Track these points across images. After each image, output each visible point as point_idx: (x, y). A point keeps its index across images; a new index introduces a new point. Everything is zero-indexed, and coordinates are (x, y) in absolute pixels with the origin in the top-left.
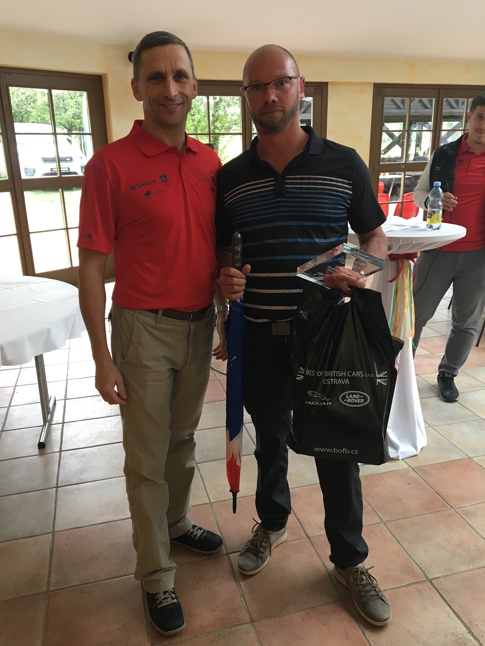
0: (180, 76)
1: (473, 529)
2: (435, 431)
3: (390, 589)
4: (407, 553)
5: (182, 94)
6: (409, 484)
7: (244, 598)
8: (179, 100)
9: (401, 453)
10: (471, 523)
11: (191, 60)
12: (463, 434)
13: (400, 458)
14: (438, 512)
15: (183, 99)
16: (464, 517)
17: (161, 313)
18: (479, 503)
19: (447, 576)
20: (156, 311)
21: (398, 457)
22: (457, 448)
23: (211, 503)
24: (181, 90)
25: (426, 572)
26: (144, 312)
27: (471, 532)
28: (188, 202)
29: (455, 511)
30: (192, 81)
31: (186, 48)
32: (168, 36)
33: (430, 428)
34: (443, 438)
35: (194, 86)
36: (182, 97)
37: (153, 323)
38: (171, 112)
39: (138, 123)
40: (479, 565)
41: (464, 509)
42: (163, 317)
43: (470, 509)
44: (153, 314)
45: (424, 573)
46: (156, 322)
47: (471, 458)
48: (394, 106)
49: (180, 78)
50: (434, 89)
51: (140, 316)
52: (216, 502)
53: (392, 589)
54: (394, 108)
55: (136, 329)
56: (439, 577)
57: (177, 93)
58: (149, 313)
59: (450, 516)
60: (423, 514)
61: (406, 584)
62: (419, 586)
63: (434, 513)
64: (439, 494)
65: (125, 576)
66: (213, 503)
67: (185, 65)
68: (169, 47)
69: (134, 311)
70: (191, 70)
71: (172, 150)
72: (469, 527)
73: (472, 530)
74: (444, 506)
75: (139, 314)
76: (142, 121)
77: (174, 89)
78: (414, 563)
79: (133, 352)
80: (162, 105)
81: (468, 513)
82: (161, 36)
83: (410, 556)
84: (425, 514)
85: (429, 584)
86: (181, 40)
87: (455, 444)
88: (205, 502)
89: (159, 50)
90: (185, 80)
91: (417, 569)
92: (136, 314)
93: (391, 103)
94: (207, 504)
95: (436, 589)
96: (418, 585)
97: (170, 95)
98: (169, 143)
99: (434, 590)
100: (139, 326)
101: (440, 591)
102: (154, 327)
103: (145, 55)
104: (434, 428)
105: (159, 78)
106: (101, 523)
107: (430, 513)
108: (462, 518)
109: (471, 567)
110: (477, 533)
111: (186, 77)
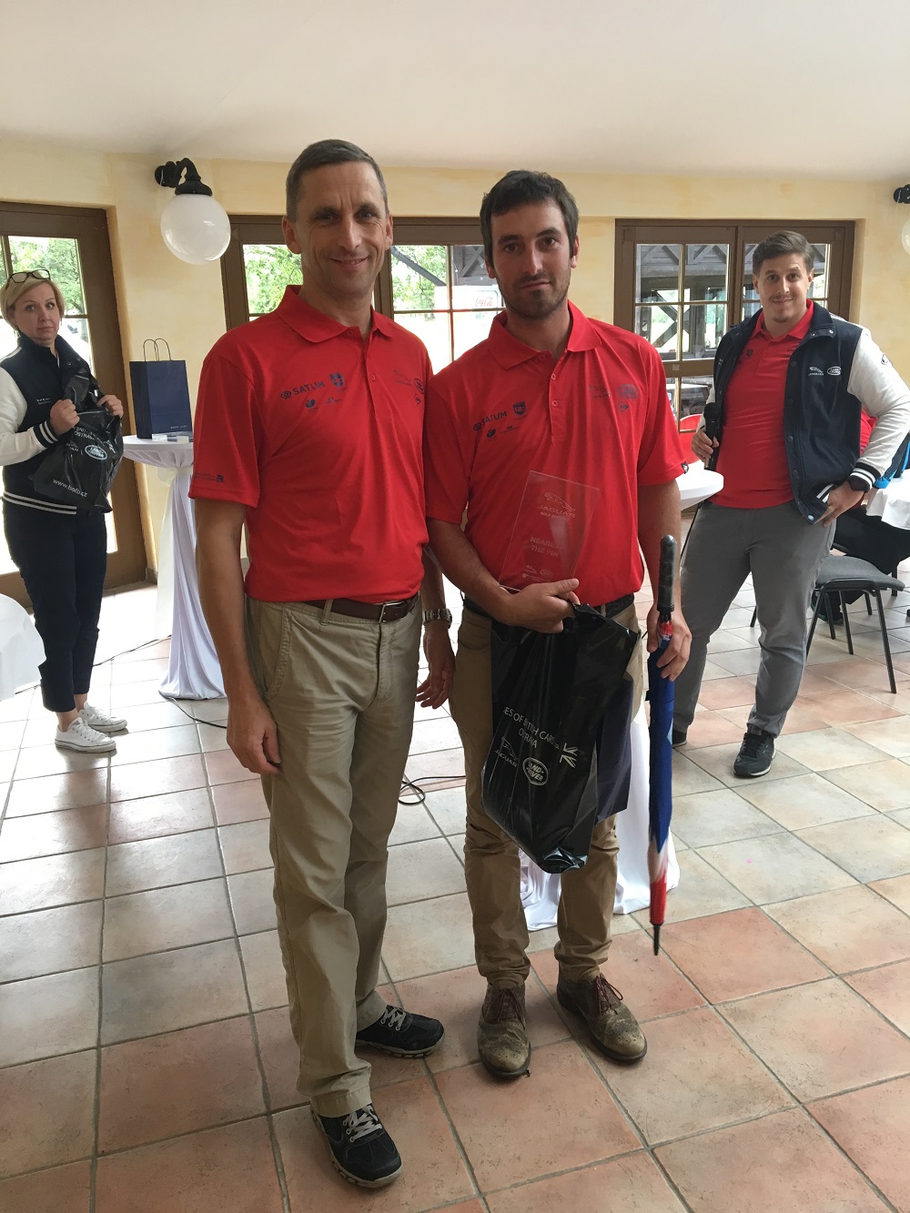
0: (365, 213)
1: (746, 1044)
2: (698, 857)
3: (571, 1170)
4: (615, 1097)
5: (369, 243)
6: (636, 961)
7: (288, 1200)
8: (363, 252)
9: (626, 901)
10: (742, 1033)
11: (383, 186)
12: (749, 862)
13: (625, 912)
14: (683, 1013)
15: (371, 252)
16: (731, 1021)
17: (329, 606)
18: (763, 994)
19: (685, 1138)
20: (320, 604)
21: (622, 909)
22: (735, 887)
23: (252, 1013)
24: (367, 236)
25: (645, 1134)
26: (299, 605)
27: (740, 1051)
28: (377, 419)
29: (716, 1010)
30: (384, 222)
31: (375, 167)
32: (346, 148)
33: (691, 852)
34: (711, 870)
35: (388, 231)
36: (369, 249)
37: (316, 624)
38: (350, 273)
39: (292, 290)
40: (748, 1115)
41: (734, 1005)
42: (333, 614)
43: (744, 1005)
44: (315, 609)
45: (642, 1136)
46: (321, 622)
47: (758, 906)
48: (669, 260)
49: (366, 216)
50: (727, 227)
51: (294, 612)
52: (262, 1011)
53: (577, 1169)
54: (668, 263)
55: (286, 635)
56: (669, 1143)
57: (360, 241)
58: (308, 607)
59: (704, 1021)
60: (655, 1019)
61: (604, 1158)
62: (629, 1162)
63: (676, 1014)
64: (689, 979)
65: (62, 1164)
66: (257, 1012)
67: (373, 196)
68: (346, 167)
69: (282, 604)
70: (383, 203)
71: (350, 333)
72: (738, 1041)
73: (743, 1046)
74: (696, 1001)
75: (292, 610)
76: (299, 287)
77: (355, 235)
78: (625, 1115)
79: (283, 676)
80: (336, 261)
81: (740, 1014)
82: (335, 149)
83: (619, 1102)
84: (659, 1018)
85: (648, 1155)
86: (366, 155)
87: (732, 880)
88: (242, 1012)
89: (331, 172)
90: (374, 219)
91: (629, 1127)
92: (288, 610)
93: (664, 254)
94: (244, 1015)
95: (661, 1165)
96: (628, 1159)
97: (350, 245)
98: (345, 323)
99: (657, 1167)
100: (291, 629)
101: (667, 1170)
102: (318, 632)
103: (307, 180)
104: (697, 851)
105: (331, 217)
106: (31, 1061)
107: (668, 1016)
108: (727, 1022)
109: (733, 1119)
110: (752, 1051)
111: (376, 215)
